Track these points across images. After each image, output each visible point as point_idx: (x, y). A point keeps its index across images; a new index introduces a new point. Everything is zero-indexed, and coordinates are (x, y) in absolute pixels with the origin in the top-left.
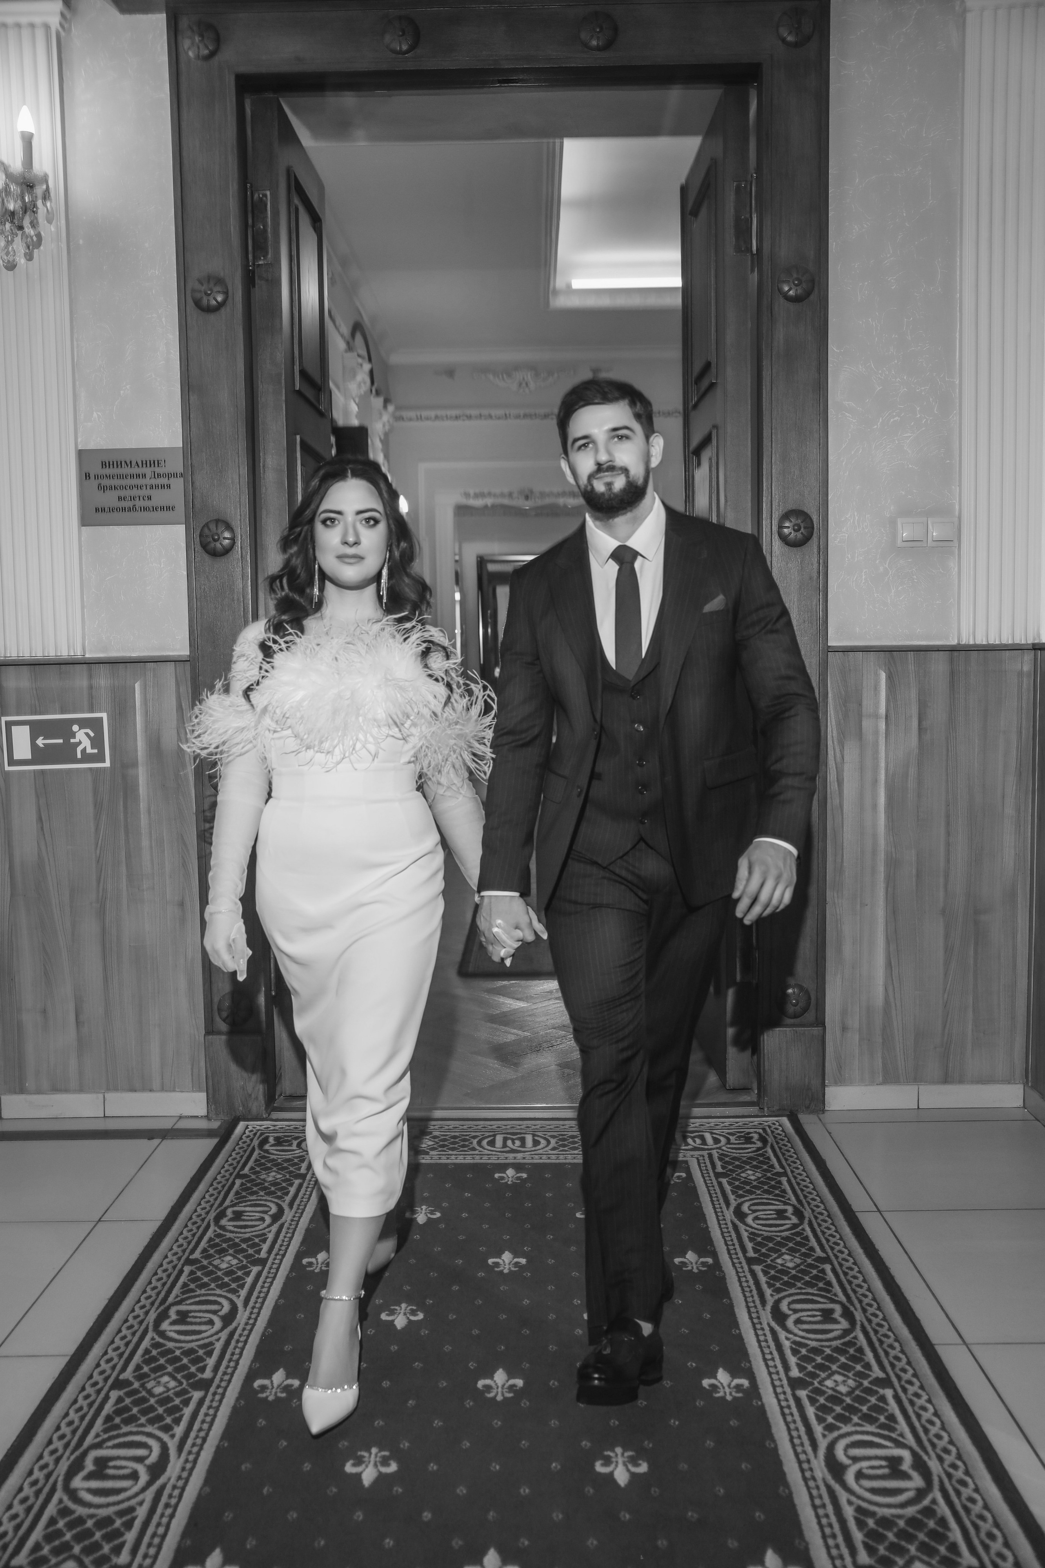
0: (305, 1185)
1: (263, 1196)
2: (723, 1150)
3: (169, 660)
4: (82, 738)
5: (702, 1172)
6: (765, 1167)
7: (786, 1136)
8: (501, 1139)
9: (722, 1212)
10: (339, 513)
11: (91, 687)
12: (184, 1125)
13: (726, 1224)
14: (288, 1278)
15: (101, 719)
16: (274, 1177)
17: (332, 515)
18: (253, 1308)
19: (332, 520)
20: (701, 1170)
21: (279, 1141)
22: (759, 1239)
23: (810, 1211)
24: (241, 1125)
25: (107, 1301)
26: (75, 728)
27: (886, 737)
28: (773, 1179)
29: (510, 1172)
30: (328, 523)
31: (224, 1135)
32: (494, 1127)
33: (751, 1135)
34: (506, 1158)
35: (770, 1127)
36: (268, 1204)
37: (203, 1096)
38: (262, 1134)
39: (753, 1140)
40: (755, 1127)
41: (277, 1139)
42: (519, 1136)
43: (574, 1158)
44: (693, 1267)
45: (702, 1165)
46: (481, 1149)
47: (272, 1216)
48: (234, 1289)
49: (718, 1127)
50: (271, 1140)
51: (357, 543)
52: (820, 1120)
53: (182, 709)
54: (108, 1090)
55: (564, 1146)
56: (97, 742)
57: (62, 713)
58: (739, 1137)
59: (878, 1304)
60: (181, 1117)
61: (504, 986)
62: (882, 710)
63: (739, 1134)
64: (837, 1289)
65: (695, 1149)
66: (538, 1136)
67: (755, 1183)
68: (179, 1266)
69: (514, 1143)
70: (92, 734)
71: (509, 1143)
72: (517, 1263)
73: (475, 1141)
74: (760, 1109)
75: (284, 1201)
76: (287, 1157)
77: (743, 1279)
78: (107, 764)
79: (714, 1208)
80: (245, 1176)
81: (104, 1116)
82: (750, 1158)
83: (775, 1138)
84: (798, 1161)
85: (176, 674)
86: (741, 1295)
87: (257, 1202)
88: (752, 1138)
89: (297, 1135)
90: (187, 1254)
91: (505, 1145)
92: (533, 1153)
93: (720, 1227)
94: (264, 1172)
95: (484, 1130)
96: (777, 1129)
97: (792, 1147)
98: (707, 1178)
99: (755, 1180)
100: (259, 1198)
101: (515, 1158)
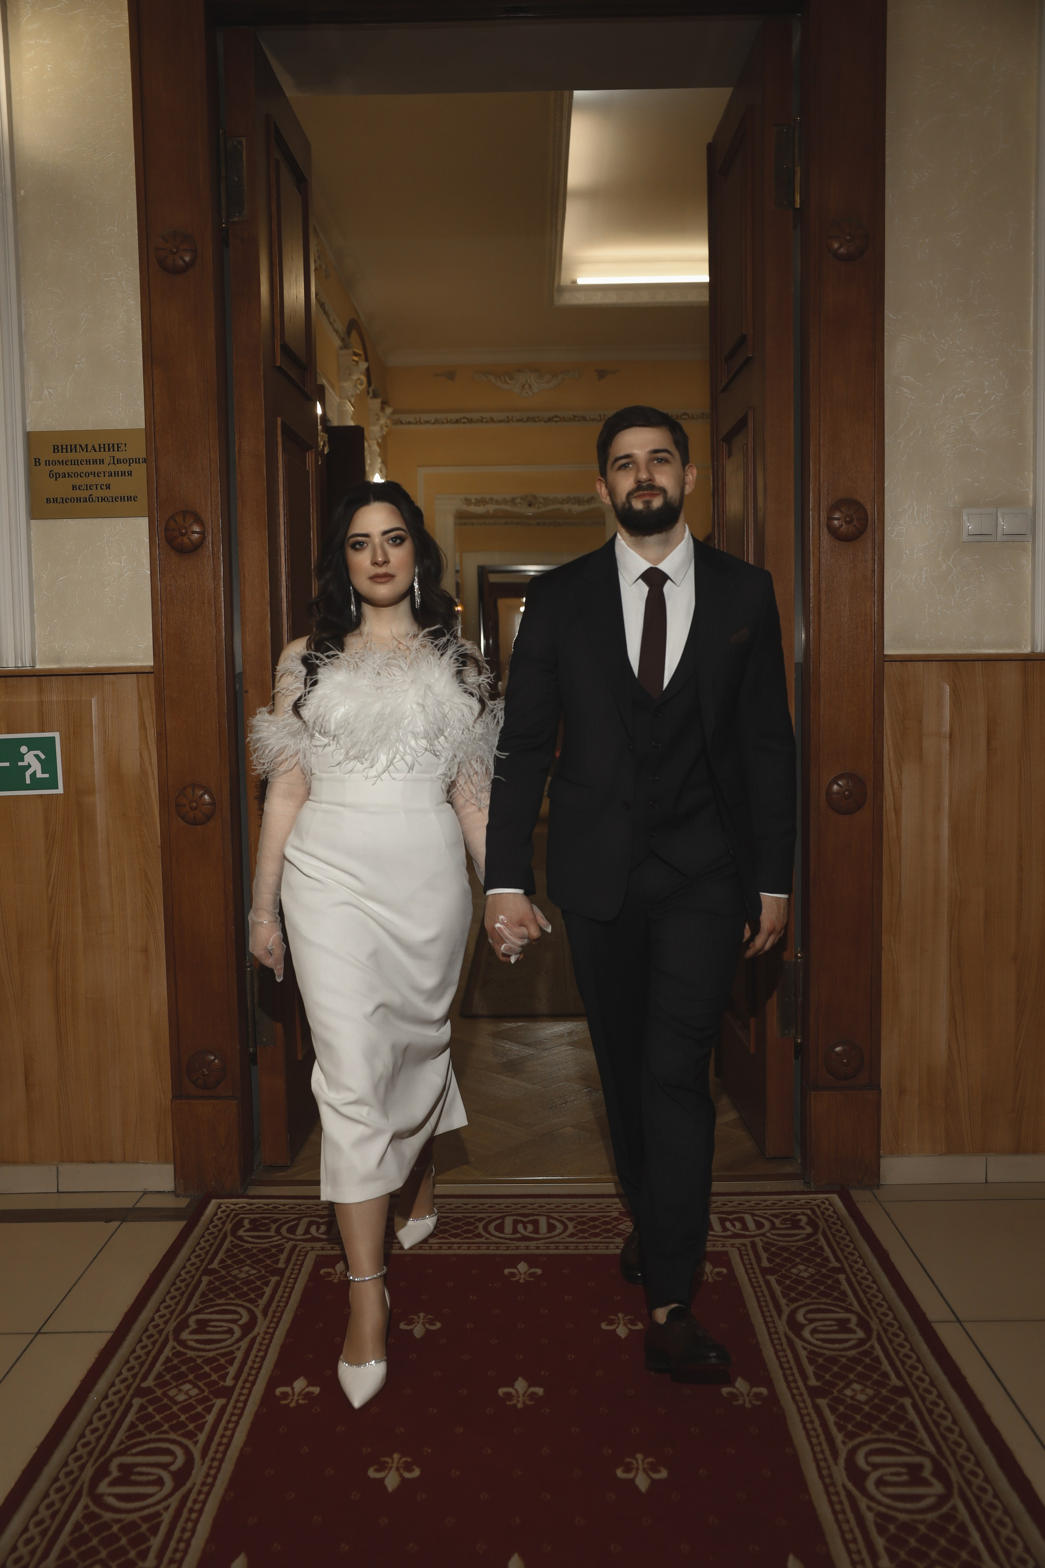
0: (283, 1283)
1: (233, 1299)
2: (767, 1237)
3: (130, 671)
4: (31, 760)
5: (745, 1267)
6: (818, 1260)
7: (838, 1219)
8: (511, 1222)
9: (773, 1322)
10: (366, 535)
11: (41, 703)
12: (148, 1203)
13: (779, 1339)
14: (257, 1415)
15: (54, 738)
16: (247, 1272)
17: (360, 539)
18: (213, 1459)
19: (361, 543)
20: (744, 1265)
21: (256, 1225)
22: (821, 1360)
23: (877, 1321)
24: (214, 1203)
25: (35, 1450)
26: (24, 749)
27: (950, 759)
28: (829, 1277)
29: (522, 1267)
30: (358, 546)
31: (192, 1216)
32: (502, 1206)
33: (798, 1217)
34: (517, 1248)
35: (819, 1206)
36: (239, 1309)
37: (169, 1169)
38: (236, 1215)
39: (802, 1224)
40: (801, 1206)
41: (252, 1221)
42: (531, 1218)
43: (596, 1248)
44: (744, 1401)
45: (745, 1257)
46: (488, 1236)
47: (241, 1326)
48: (191, 1431)
49: (759, 1207)
50: (246, 1223)
51: (386, 562)
52: (875, 1197)
53: (145, 729)
54: (62, 1161)
55: (583, 1231)
56: (48, 765)
57: (8, 733)
58: (785, 1220)
59: (976, 1457)
60: (145, 1193)
61: (511, 1029)
62: (946, 728)
63: (784, 1217)
64: (922, 1434)
65: (735, 1236)
66: (554, 1218)
67: (808, 1282)
68: (128, 1398)
69: (525, 1228)
70: (43, 757)
71: (520, 1227)
72: (533, 1394)
73: (481, 1225)
74: (806, 1183)
75: (257, 1306)
76: (264, 1246)
77: (807, 1419)
78: (60, 790)
79: (764, 1317)
80: (214, 1271)
81: (58, 1192)
82: (800, 1248)
83: (826, 1221)
84: (856, 1253)
85: (138, 688)
86: (805, 1442)
87: (226, 1307)
88: (800, 1221)
89: (277, 1216)
90: (138, 1380)
91: (515, 1231)
92: (548, 1240)
93: (772, 1343)
94: (236, 1266)
95: (490, 1210)
96: (827, 1209)
97: (847, 1234)
98: (752, 1276)
99: (808, 1278)
100: (228, 1301)
101: (527, 1248)
